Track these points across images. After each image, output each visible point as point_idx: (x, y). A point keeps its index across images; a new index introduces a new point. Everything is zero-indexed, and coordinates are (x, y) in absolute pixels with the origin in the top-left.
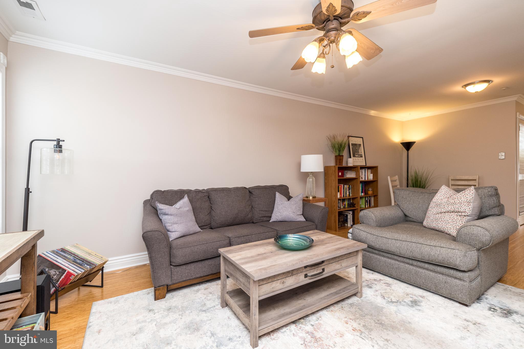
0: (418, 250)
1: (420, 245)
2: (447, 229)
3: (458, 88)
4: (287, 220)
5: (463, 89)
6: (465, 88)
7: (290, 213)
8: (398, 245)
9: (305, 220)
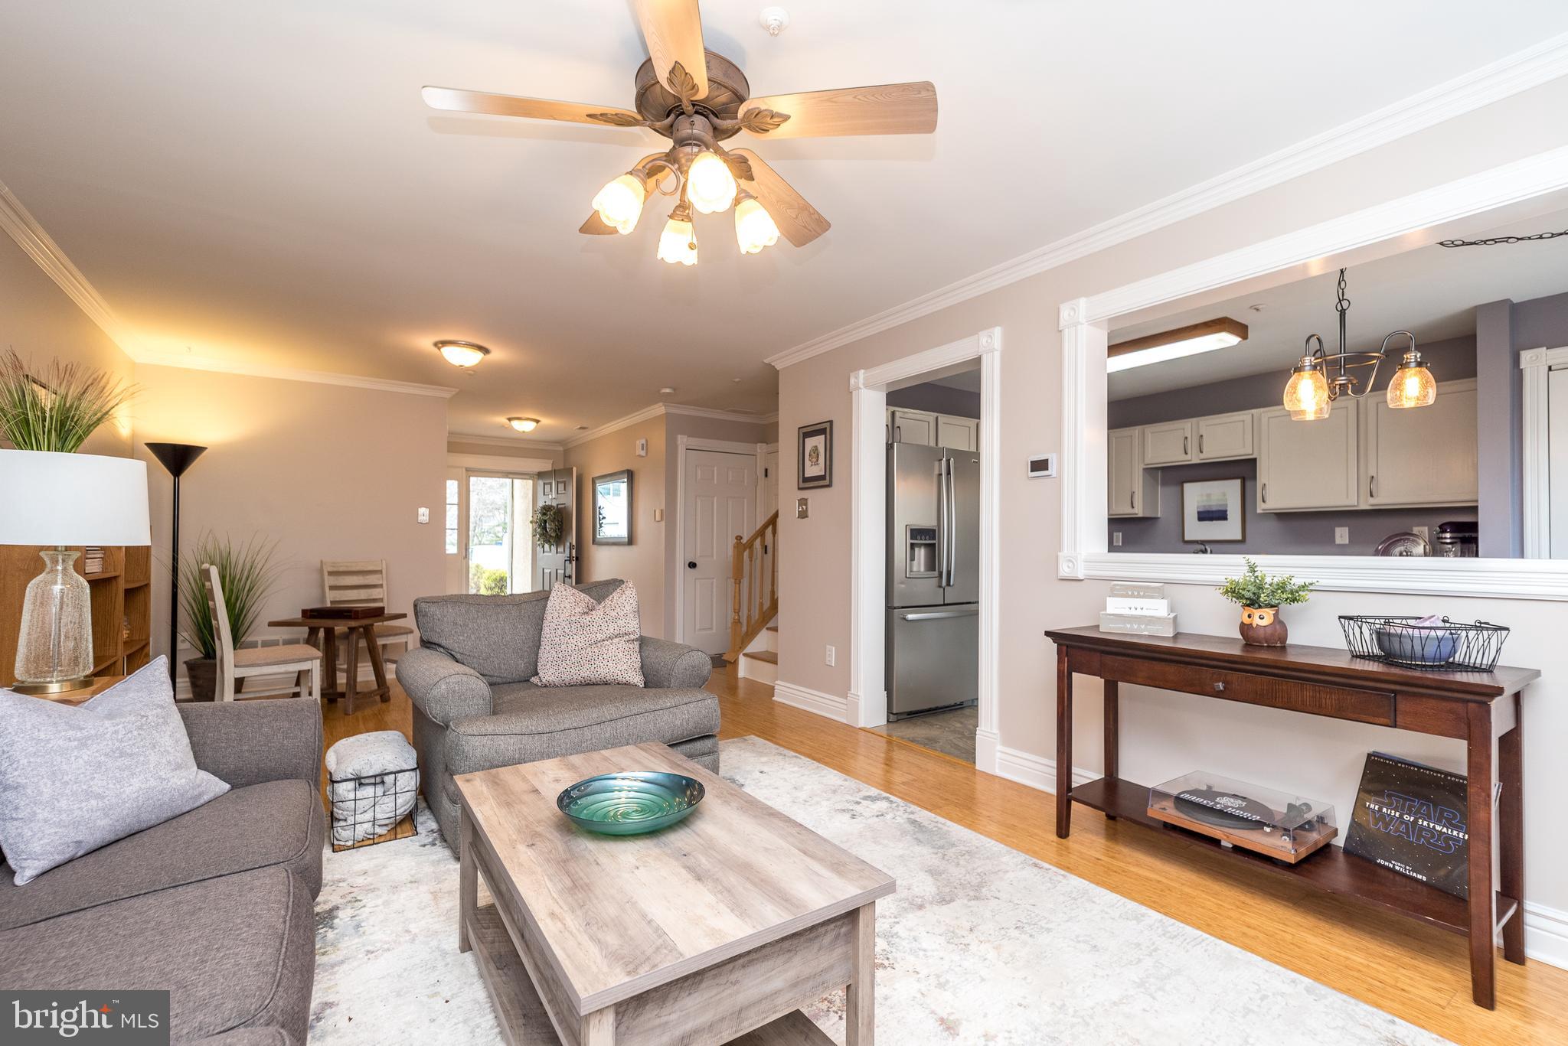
0: (651, 726)
1: (651, 716)
2: (620, 674)
3: (423, 342)
4: (149, 817)
5: (435, 350)
6: (439, 349)
7: (162, 774)
8: (608, 735)
9: (227, 786)
